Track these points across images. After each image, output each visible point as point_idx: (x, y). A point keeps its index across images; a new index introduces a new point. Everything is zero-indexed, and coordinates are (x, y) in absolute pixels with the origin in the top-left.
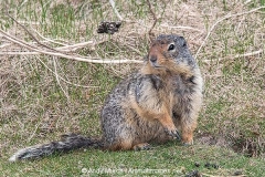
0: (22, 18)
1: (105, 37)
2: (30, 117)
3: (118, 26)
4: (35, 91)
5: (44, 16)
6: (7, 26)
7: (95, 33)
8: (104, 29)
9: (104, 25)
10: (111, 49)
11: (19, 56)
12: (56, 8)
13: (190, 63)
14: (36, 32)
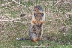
0: (5, 13)
1: (22, 17)
2: (7, 33)
3: (24, 15)
4: (8, 28)
5: (9, 13)
6: (2, 15)
7: (20, 16)
8: (21, 16)
9: (22, 15)
10: (23, 20)
11: (4, 21)
12: (12, 12)
13: (42, 11)
14: (8, 16)
